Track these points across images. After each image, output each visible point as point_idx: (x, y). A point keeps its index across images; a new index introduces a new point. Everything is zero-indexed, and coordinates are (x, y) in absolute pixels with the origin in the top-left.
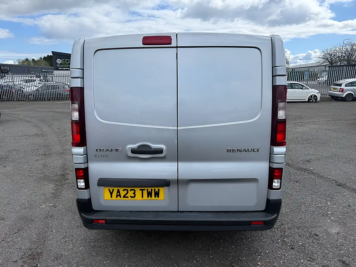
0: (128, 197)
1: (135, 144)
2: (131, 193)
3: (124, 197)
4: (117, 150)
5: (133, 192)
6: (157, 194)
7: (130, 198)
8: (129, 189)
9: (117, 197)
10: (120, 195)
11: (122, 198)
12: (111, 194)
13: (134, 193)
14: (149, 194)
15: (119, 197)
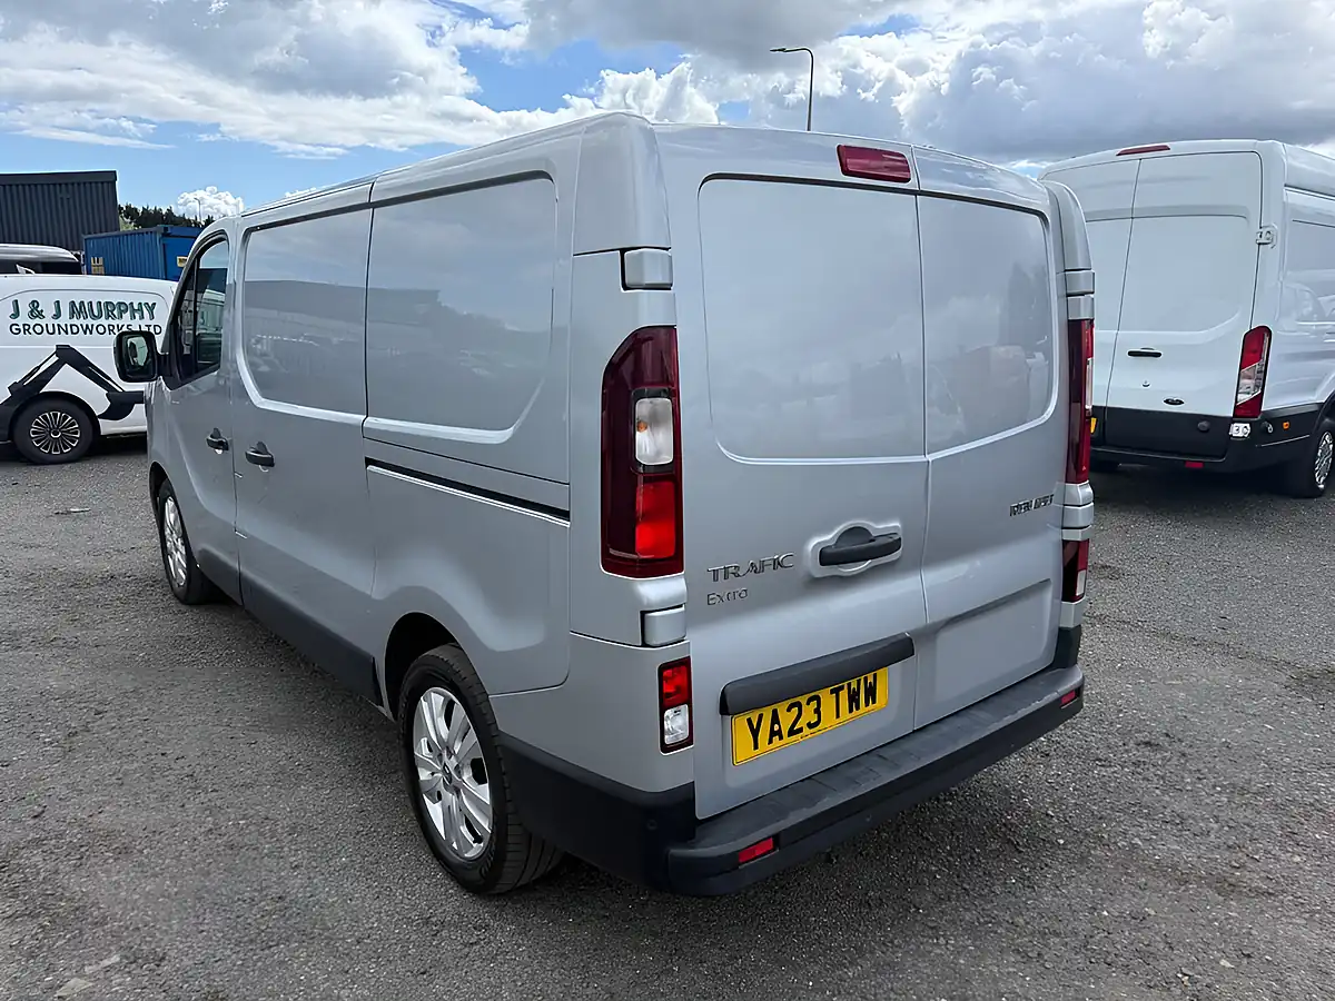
0: (801, 730)
1: (830, 530)
2: (809, 715)
3: (792, 732)
4: (777, 564)
5: (814, 704)
6: (871, 693)
7: (806, 731)
8: (803, 700)
9: (770, 742)
10: (779, 733)
11: (786, 739)
12: (755, 733)
13: (817, 711)
14: (853, 699)
15: (776, 738)
